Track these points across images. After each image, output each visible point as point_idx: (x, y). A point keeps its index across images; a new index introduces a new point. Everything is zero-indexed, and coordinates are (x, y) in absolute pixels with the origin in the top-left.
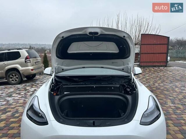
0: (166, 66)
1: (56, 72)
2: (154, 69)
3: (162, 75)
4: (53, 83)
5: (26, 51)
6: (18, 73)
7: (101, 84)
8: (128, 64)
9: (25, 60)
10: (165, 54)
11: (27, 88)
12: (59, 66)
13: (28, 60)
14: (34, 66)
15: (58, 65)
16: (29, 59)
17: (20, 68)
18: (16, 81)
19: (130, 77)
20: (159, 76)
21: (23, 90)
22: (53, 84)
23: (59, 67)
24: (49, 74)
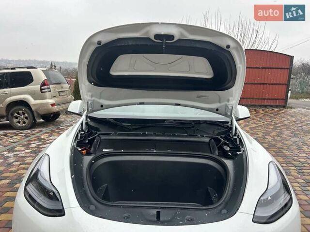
0: (284, 107)
1: (88, 109)
2: (263, 111)
3: (277, 122)
4: (83, 131)
5: (43, 71)
6: (27, 110)
7: (174, 136)
8: (228, 101)
9: (41, 87)
10: (284, 86)
11: (43, 137)
12: (93, 98)
13: (45, 87)
14: (56, 99)
15: (92, 96)
16: (48, 85)
17: (32, 101)
18: (24, 123)
19: (230, 123)
20: (273, 123)
21: (35, 140)
22: (83, 133)
23: (94, 101)
24: (77, 112)
